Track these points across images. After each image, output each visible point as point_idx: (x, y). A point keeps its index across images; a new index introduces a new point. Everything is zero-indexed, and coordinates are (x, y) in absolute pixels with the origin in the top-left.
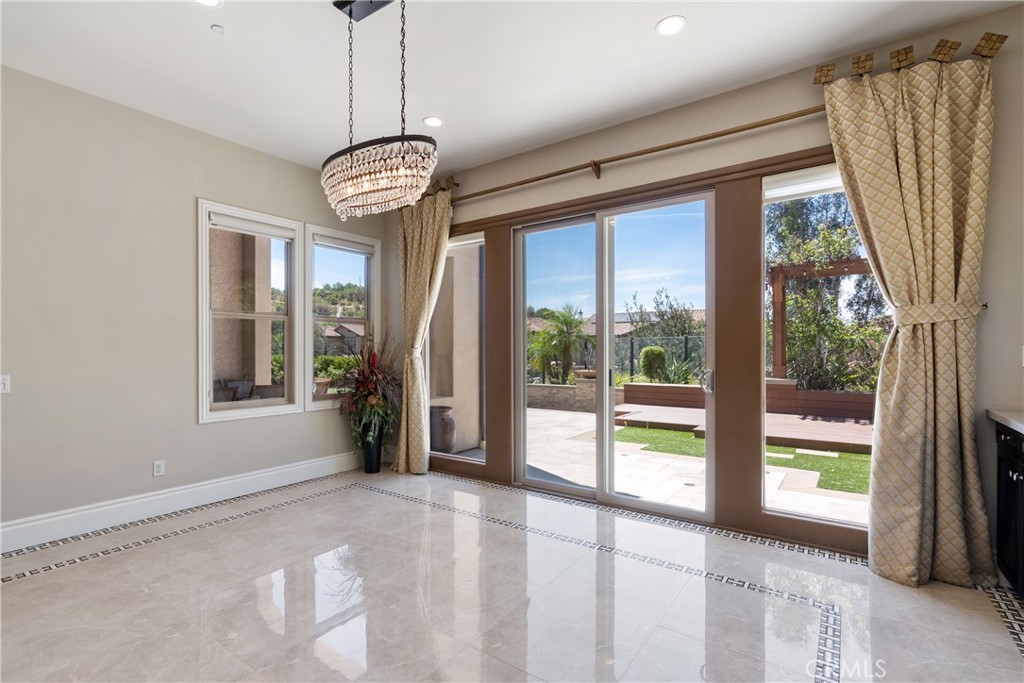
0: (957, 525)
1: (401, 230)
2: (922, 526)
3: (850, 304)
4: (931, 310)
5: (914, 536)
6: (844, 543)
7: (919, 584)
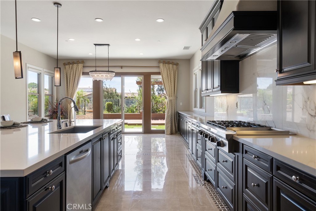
0: (174, 126)
1: (65, 71)
2: (171, 127)
3: (157, 91)
4: (172, 98)
5: (170, 128)
6: (162, 132)
7: (171, 134)
